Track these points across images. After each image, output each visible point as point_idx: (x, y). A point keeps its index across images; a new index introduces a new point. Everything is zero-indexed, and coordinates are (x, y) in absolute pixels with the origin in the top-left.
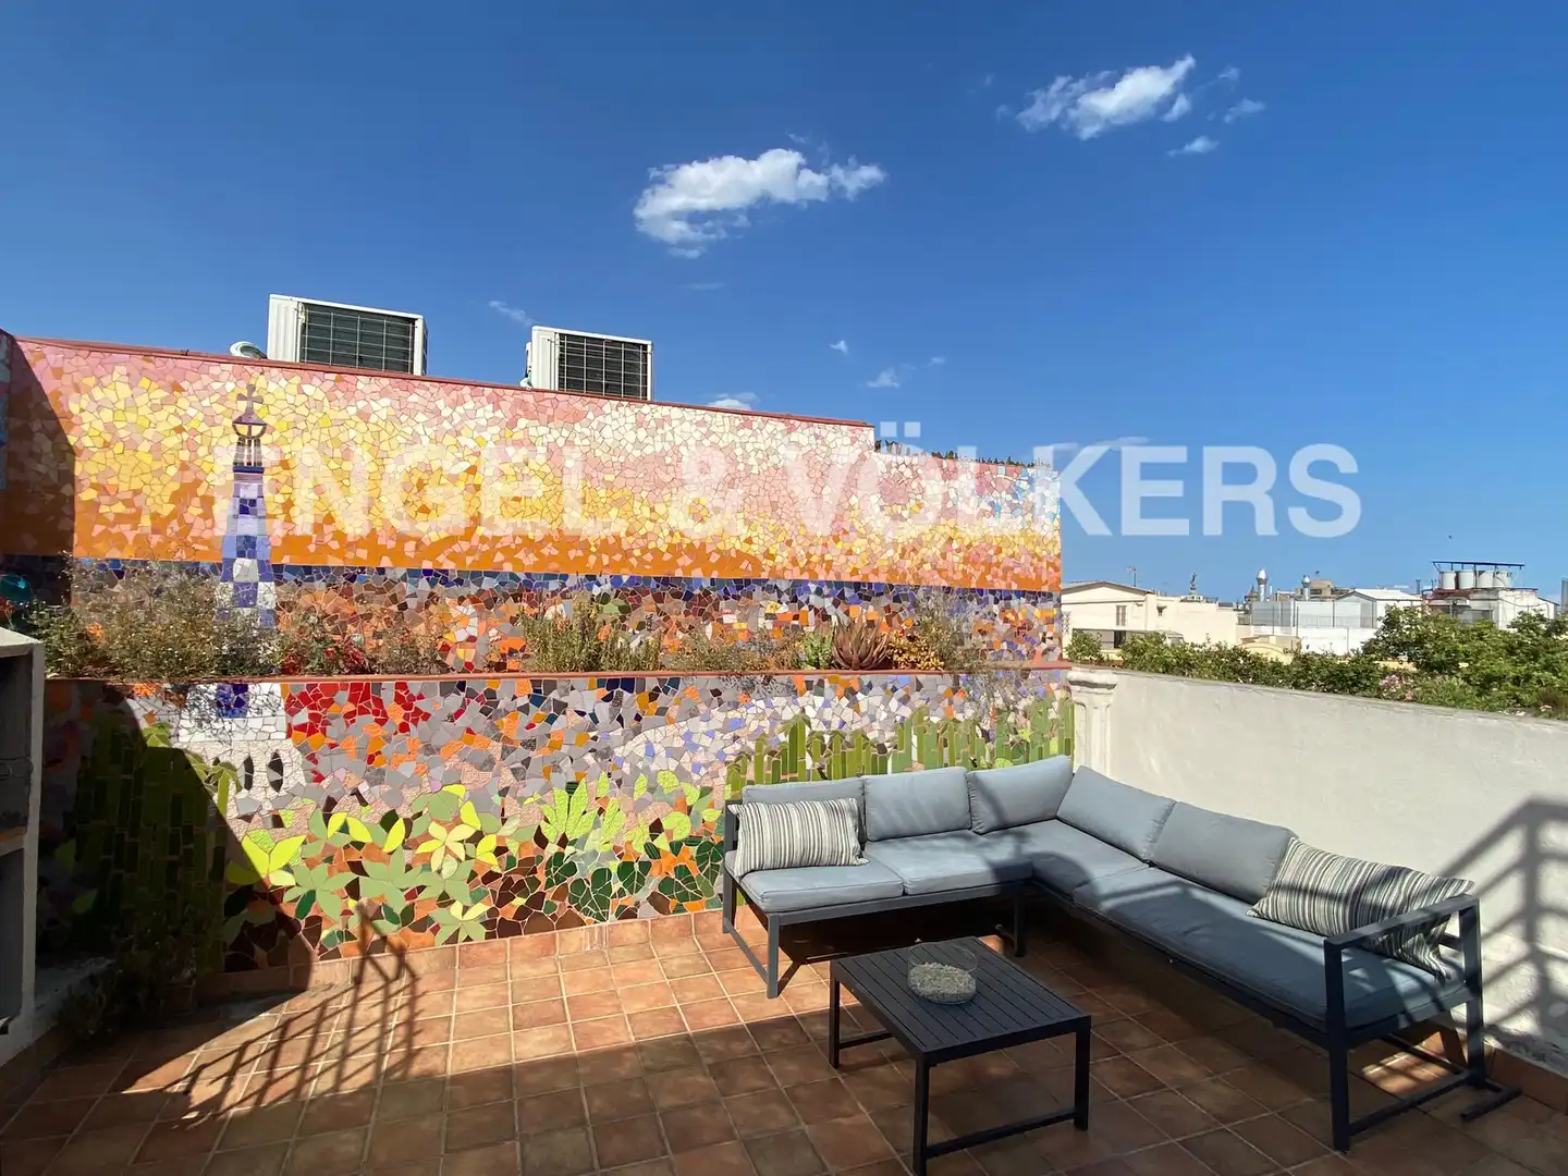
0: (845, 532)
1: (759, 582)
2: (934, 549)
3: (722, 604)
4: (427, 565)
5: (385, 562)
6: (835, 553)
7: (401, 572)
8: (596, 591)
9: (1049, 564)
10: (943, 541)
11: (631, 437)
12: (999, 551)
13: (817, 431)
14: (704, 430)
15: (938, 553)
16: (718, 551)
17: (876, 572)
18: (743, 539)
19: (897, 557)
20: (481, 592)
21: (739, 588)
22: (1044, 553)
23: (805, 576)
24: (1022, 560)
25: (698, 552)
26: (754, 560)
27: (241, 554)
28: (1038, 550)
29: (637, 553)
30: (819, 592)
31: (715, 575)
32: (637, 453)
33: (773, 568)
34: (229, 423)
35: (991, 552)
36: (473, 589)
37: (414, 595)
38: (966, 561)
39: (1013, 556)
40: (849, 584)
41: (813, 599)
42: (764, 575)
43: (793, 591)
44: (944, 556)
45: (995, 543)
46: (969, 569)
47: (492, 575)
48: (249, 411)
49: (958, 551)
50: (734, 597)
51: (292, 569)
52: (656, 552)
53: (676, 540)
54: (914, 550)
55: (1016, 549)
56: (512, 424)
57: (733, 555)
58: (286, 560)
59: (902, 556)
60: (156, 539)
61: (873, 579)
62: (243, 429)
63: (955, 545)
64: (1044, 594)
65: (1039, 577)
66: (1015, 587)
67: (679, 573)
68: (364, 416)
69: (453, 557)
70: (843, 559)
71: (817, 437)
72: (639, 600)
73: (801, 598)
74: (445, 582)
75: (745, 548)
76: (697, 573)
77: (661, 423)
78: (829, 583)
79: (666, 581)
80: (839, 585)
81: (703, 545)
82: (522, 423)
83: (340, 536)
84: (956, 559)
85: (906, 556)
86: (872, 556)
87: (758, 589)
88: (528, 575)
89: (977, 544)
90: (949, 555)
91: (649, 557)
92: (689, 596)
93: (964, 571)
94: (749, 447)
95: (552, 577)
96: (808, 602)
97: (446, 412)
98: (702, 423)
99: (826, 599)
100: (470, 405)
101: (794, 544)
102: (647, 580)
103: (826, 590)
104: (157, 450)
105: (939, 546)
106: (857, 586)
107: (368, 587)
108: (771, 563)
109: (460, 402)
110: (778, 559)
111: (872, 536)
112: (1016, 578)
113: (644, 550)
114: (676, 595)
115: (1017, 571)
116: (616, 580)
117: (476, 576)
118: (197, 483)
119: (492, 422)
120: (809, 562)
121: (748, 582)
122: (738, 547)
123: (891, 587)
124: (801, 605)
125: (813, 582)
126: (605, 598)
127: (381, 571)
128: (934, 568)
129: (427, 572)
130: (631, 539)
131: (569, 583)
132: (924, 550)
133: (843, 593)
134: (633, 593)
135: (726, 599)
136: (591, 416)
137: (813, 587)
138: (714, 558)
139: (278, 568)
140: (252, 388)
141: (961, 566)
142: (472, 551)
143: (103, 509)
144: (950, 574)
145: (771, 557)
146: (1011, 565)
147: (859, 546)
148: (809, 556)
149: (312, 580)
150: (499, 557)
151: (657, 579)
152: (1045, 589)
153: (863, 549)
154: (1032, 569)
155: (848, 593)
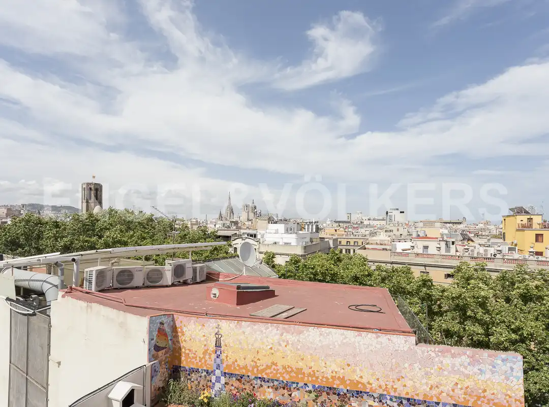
0: (403, 377)
1: (365, 393)
2: (448, 387)
3: (351, 398)
4: (260, 376)
5: (249, 374)
6: (398, 385)
7: (253, 377)
8: (307, 389)
9: (516, 400)
10: (453, 384)
11: (318, 339)
12: (485, 391)
13: (389, 337)
14: (344, 336)
15: (450, 389)
16: (350, 380)
17: (417, 395)
18: (359, 376)
19: (428, 389)
20: (274, 385)
21: (358, 394)
22: (513, 395)
23: (385, 393)
24: (499, 396)
25: (342, 380)
26: (363, 384)
27: (217, 369)
28: (509, 393)
29: (320, 378)
30: (391, 400)
31: (348, 388)
32: (320, 345)
33: (371, 388)
34: (214, 334)
35: (480, 391)
36: (272, 384)
37: (257, 384)
38: (465, 394)
39: (493, 394)
40: (404, 398)
41: (389, 402)
42: (368, 391)
43: (380, 398)
44: (453, 390)
45: (482, 387)
46: (467, 397)
47: (277, 381)
48: (218, 331)
49: (461, 389)
50: (356, 397)
51: (228, 374)
52: (327, 378)
53: (334, 374)
54: (437, 387)
55: (495, 392)
56: (282, 335)
57: (356, 382)
58: (227, 371)
59: (431, 389)
60: (200, 363)
61: (416, 398)
62: (217, 336)
63: (459, 386)
67: (335, 386)
68: (244, 333)
69: (266, 374)
70: (402, 388)
71: (389, 340)
72: (321, 393)
73: (384, 401)
74: (264, 381)
75: (360, 380)
76: (341, 387)
77: (330, 332)
78: (396, 397)
79: (330, 388)
80: (400, 398)
81: (344, 377)
82: (285, 334)
83: (238, 365)
84: (460, 392)
85: (433, 389)
86: (415, 387)
87: (365, 395)
88: (287, 382)
89: (472, 387)
90: (456, 391)
91: (324, 380)
92: (339, 395)
93: (464, 398)
94: (361, 343)
95: (293, 383)
96: (386, 403)
97: (264, 331)
98: (343, 334)
99: (395, 403)
100: (270, 329)
101: (380, 380)
102: (324, 387)
103: (394, 400)
104: (200, 341)
105: (450, 386)
106: (408, 400)
107: (245, 381)
108: (370, 386)
109: (267, 328)
110: (373, 385)
111: (415, 380)
113: (323, 377)
114: (334, 394)
115: (496, 401)
116: (314, 386)
117: (273, 381)
118: (208, 349)
119: (276, 334)
120: (386, 388)
121: (361, 392)
122: (357, 379)
123: (425, 402)
124: (383, 404)
125: (389, 396)
126: (310, 392)
127: (248, 376)
128: (448, 395)
129: (260, 378)
130: (318, 373)
131: (299, 385)
132: (442, 387)
133: (402, 401)
134: (319, 391)
135: (353, 397)
136: (305, 332)
137: (388, 398)
138: (348, 382)
139: (225, 373)
140: (219, 325)
141: (463, 396)
142: (271, 373)
143: (190, 355)
144: (457, 398)
145: (371, 384)
146: (492, 398)
147: (409, 383)
148: (386, 385)
149: (232, 377)
150: (279, 375)
151: (328, 387)
153: (411, 385)
154: (505, 401)
155: (405, 402)
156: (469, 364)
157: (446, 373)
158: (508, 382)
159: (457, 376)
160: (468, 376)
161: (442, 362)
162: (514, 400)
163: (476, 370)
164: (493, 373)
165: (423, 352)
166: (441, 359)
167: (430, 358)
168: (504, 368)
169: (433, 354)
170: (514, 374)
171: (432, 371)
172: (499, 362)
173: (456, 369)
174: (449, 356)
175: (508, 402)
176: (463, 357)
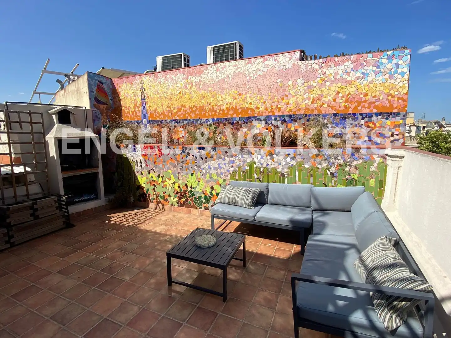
0: (287, 96)
1: (254, 117)
2: (329, 98)
3: (243, 125)
4: (174, 119)
5: (166, 119)
6: (282, 105)
7: (169, 120)
8: (209, 123)
9: (399, 99)
10: (334, 93)
11: (215, 75)
12: (366, 95)
13: (275, 58)
14: (236, 68)
15: (331, 99)
16: (241, 108)
17: (299, 110)
18: (248, 103)
19: (310, 103)
20: (184, 125)
21: (248, 120)
22: (396, 93)
23: (271, 114)
24: (381, 98)
25: (235, 110)
26: (252, 110)
27: (144, 119)
28: (392, 92)
29: (218, 111)
30: (275, 119)
31: (240, 116)
32: (217, 80)
33: (259, 112)
34: (139, 89)
35: (362, 96)
36: (182, 124)
37: (172, 126)
38: (346, 101)
39: (375, 96)
40: (287, 116)
41: (273, 122)
42: (256, 115)
43: (266, 120)
44: (334, 100)
45: (364, 91)
46: (348, 105)
47: (186, 120)
48: (142, 86)
49: (343, 97)
50: (246, 123)
51: (152, 121)
52: (223, 110)
53: (228, 106)
54: (319, 99)
55: (378, 93)
56: (187, 78)
57: (246, 109)
58: (151, 119)
59: (312, 102)
60: (132, 116)
61: (297, 113)
62: (142, 90)
63: (340, 95)
64: (394, 113)
65: (391, 106)
66: (375, 111)
67: (229, 116)
68: (160, 83)
69: (178, 116)
70: (285, 106)
71: (275, 60)
72: (219, 125)
73: (269, 122)
74: (177, 122)
75: (249, 106)
76: (235, 116)
77: (225, 67)
78: (279, 116)
79: (226, 119)
80: (283, 116)
81: (236, 107)
82: (190, 77)
83: (158, 113)
84: (341, 101)
85: (315, 102)
86: (297, 103)
87: (254, 119)
88: (193, 119)
89: (354, 93)
90: (337, 100)
91: (221, 112)
92: (233, 123)
93: (345, 106)
94: (250, 70)
95: (198, 120)
96: (271, 123)
97: (174, 78)
98: (235, 65)
99: (278, 122)
100: (179, 75)
101: (266, 103)
102: (221, 119)
103: (278, 119)
104: (131, 97)
105: (332, 96)
106: (291, 116)
107: (164, 124)
108: (258, 110)
109: (177, 75)
110: (261, 109)
111: (298, 96)
112: (376, 107)
113: (220, 110)
114: (229, 123)
115: (376, 104)
116: (213, 120)
117: (183, 121)
118: (137, 104)
119: (183, 79)
120: (272, 109)
121: (251, 117)
122: (247, 106)
123: (306, 115)
124: (269, 124)
125: (274, 116)
126: (210, 125)
127: (166, 120)
128: (329, 106)
129: (174, 120)
130: (216, 107)
131: (202, 121)
132: (323, 99)
133: (285, 119)
134: (218, 123)
135: (244, 124)
136: (205, 71)
137: (273, 118)
138: (240, 110)
139: (150, 121)
140: (142, 81)
141: (344, 104)
142: (181, 115)
143: (126, 111)
144: (338, 108)
145: (258, 108)
146: (374, 101)
147: (292, 100)
148: (272, 106)
149: (155, 123)
150: (187, 115)
151: (224, 119)
152: (395, 111)
153: (294, 101)
154: (387, 102)
155: (287, 119)
156: (352, 70)
157: (328, 83)
158: (392, 81)
159: (339, 85)
160: (349, 83)
161: (325, 73)
162: (396, 99)
163: (359, 74)
164: (376, 73)
165: (307, 66)
166: (324, 70)
167: (313, 71)
168: (389, 66)
169: (317, 67)
170: (400, 70)
171: (315, 85)
172: (384, 61)
173: (338, 77)
174: (333, 65)
175: (389, 102)
176: (347, 64)
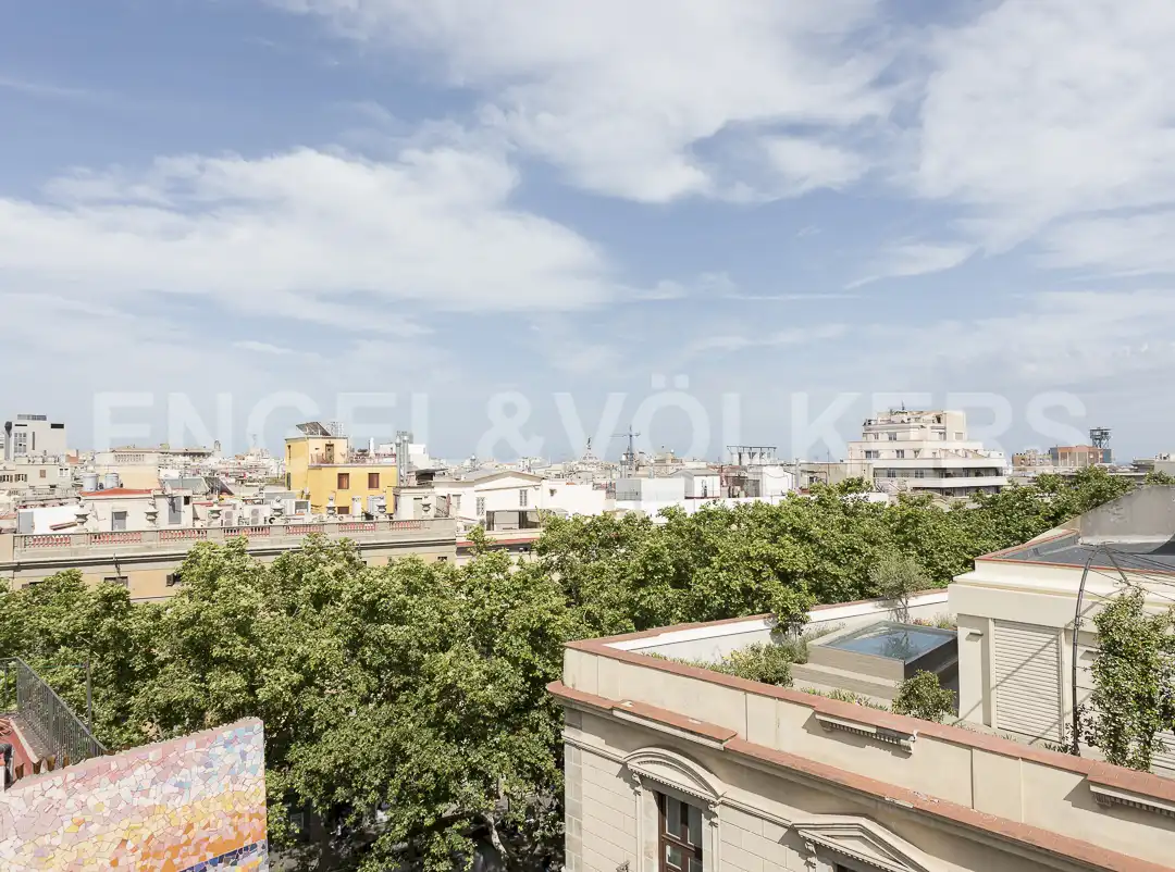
2: (100, 862)
9: (251, 816)
10: (114, 847)
12: (190, 826)
15: (107, 863)
22: (247, 808)
24: (219, 826)
28: (238, 808)
35: (181, 832)
38: (145, 856)
39: (208, 825)
44: (114, 863)
45: (183, 822)
46: (150, 863)
49: (134, 850)
55: (211, 819)
63: (130, 845)
64: (246, 848)
65: (240, 834)
66: (210, 856)
84: (132, 859)
89: (160, 832)
90: (121, 861)
105: (108, 855)
112: (211, 847)
115: (212, 839)
146: (205, 836)
152: (249, 842)
154: (231, 830)
156: (154, 782)
157: (94, 828)
158: (237, 787)
159: (125, 824)
160: (150, 812)
161: (84, 805)
162: (247, 820)
163: (169, 788)
164: (206, 778)
165: (28, 800)
166: (82, 797)
167: (52, 807)
168: (228, 760)
169: (59, 794)
170: (248, 764)
171: (57, 841)
172: (220, 750)
173: (122, 806)
174: (106, 780)
175: (236, 828)
176: (140, 771)
